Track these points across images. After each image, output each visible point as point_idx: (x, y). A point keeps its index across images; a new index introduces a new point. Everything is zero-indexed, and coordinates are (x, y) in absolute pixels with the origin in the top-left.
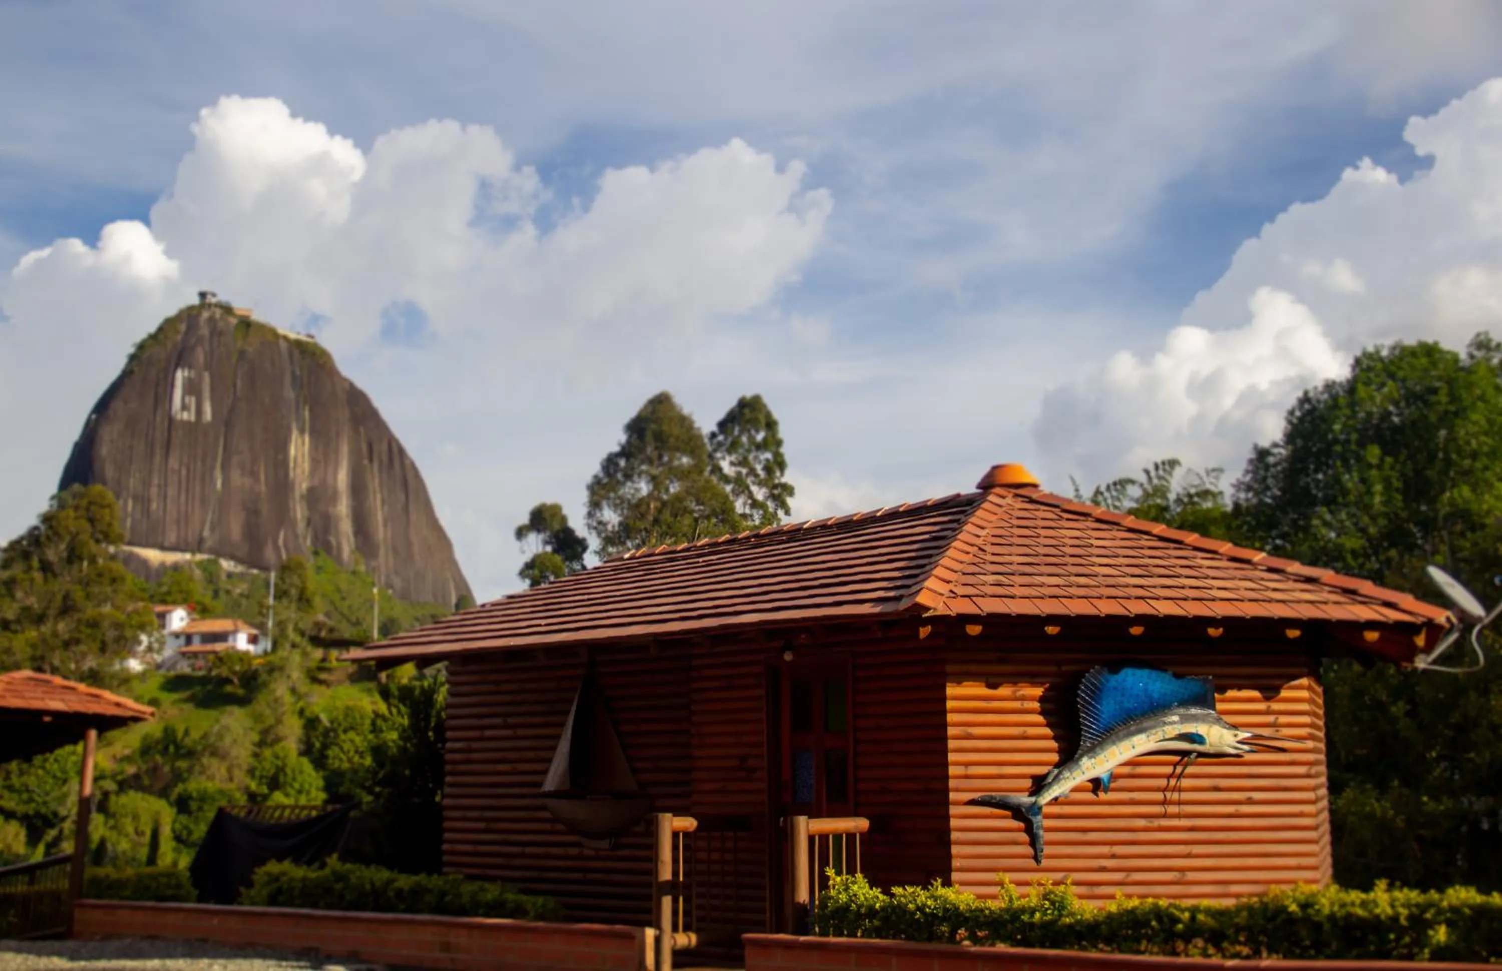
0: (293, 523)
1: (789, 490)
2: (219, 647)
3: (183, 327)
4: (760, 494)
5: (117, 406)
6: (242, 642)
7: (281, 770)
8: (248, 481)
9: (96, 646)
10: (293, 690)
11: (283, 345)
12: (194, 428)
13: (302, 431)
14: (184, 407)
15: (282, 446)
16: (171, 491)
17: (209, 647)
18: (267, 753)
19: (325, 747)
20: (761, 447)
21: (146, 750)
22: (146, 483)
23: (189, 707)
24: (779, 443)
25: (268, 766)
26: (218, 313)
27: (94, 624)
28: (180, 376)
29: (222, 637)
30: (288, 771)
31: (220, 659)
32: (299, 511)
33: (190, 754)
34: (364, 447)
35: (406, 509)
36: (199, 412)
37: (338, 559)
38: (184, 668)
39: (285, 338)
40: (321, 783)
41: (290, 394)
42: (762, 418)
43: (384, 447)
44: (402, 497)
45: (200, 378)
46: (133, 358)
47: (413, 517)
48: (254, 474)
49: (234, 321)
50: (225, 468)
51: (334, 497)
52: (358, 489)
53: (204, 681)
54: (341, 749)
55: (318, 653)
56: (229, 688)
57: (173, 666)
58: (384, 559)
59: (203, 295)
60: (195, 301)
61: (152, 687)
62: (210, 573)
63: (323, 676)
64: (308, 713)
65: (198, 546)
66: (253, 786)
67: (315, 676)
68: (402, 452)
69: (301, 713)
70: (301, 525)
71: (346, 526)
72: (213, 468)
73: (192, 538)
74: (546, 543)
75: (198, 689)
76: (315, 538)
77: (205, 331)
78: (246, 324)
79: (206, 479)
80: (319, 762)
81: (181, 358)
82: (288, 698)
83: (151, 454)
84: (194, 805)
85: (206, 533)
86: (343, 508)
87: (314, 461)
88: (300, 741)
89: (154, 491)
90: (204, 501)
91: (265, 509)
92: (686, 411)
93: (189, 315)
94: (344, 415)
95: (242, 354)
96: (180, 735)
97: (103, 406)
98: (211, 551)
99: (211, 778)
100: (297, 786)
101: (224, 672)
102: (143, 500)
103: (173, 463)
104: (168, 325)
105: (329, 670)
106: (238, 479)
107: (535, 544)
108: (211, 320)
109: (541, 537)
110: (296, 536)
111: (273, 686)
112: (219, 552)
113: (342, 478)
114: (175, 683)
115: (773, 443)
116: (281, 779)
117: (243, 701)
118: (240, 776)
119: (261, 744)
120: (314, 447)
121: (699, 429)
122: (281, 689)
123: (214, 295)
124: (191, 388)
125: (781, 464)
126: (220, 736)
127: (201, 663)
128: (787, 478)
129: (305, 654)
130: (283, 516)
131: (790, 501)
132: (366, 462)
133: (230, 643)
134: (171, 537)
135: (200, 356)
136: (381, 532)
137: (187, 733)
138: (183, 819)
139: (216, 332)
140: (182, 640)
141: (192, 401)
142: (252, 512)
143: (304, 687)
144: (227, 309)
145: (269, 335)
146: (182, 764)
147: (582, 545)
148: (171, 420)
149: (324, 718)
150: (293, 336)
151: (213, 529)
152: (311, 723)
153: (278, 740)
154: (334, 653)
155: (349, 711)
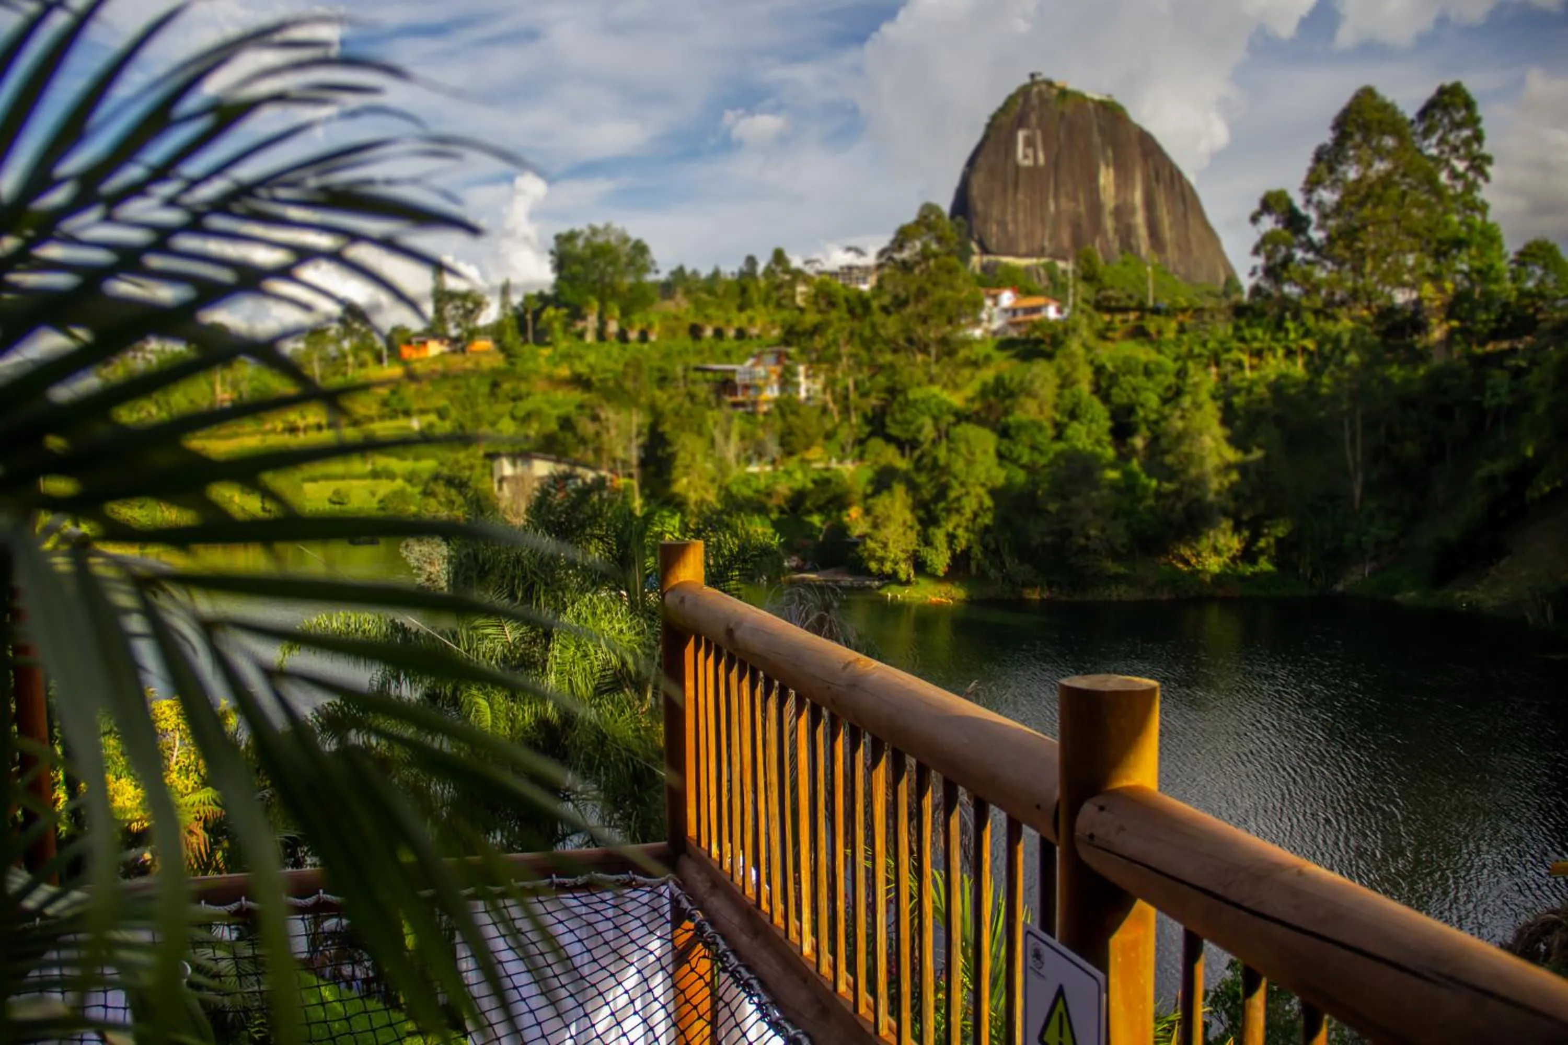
0: (1105, 233)
1: (1488, 160)
2: (1036, 317)
3: (1020, 100)
4: (1460, 166)
5: (981, 160)
6: (1051, 313)
7: (1077, 405)
8: (1071, 205)
9: (944, 319)
10: (1084, 345)
11: (1091, 105)
12: (1033, 171)
13: (1107, 165)
14: (1026, 156)
15: (1094, 178)
16: (1021, 216)
17: (1028, 318)
18: (1067, 393)
19: (1110, 387)
20: (1458, 126)
21: (984, 393)
22: (1003, 212)
23: (1015, 361)
24: (1477, 121)
25: (1068, 402)
26: (1044, 87)
27: (941, 304)
28: (1021, 135)
29: (1036, 310)
30: (1083, 405)
31: (1036, 326)
32: (1109, 223)
33: (1011, 395)
34: (1152, 174)
35: (1185, 216)
36: (1036, 158)
37: (1138, 254)
38: (1014, 333)
39: (1092, 100)
40: (1107, 414)
41: (1097, 139)
42: (1458, 100)
43: (1167, 172)
44: (1181, 207)
45: (1034, 135)
46: (989, 126)
47: (1191, 221)
48: (1076, 200)
49: (1055, 92)
50: (1056, 197)
51: (1133, 212)
52: (1150, 204)
53: (1026, 342)
54: (1121, 389)
55: (1107, 317)
56: (1043, 347)
57: (1005, 333)
58: (1171, 253)
59: (1032, 76)
60: (1027, 80)
61: (989, 348)
62: (1051, 271)
63: (1110, 334)
64: (1097, 362)
65: (1041, 253)
66: (1058, 417)
67: (1102, 336)
68: (1180, 175)
69: (1091, 362)
70: (1111, 234)
71: (1142, 231)
72: (1047, 198)
73: (1036, 246)
74: (1277, 222)
75: (1020, 348)
76: (1122, 242)
77: (1035, 101)
78: (1064, 93)
79: (1044, 205)
80: (1106, 398)
81: (1021, 122)
82: (1081, 351)
83: (1005, 191)
84: (1013, 432)
85: (1046, 243)
86: (1140, 219)
87: (1118, 187)
88: (1091, 383)
89: (1009, 218)
90: (1043, 221)
91: (1085, 223)
92: (1389, 99)
93: (1024, 91)
94: (1136, 151)
95: (1062, 115)
96: (1007, 382)
97: (972, 162)
98: (1051, 256)
99: (1027, 412)
100: (1089, 416)
101: (1037, 334)
102: (1002, 224)
103: (1020, 196)
104: (1011, 100)
105: (1114, 330)
106: (1065, 204)
107: (1268, 223)
108: (1040, 93)
109: (1273, 218)
110: (1107, 241)
111: (1068, 343)
112: (1056, 256)
113: (1138, 197)
114: (1006, 345)
115: (1473, 121)
116: (1078, 411)
117: (1049, 357)
118: (1049, 411)
119: (1062, 386)
120: (1117, 176)
121: (1402, 113)
122: (1074, 345)
123: (1040, 74)
124: (1029, 143)
125: (1478, 137)
126: (1032, 382)
127: (1023, 329)
128: (1487, 148)
129: (1090, 318)
130: (1097, 227)
131: (1489, 170)
132: (1154, 184)
133: (1043, 314)
134: (1023, 248)
135: (1033, 119)
136: (1167, 234)
137: (1012, 379)
138: (1006, 442)
139: (1044, 101)
140: (1010, 314)
141: (1030, 152)
142: (1076, 227)
143: (1092, 341)
144: (1050, 84)
145: (1079, 99)
146: (1008, 402)
147: (1306, 220)
148: (1017, 167)
149: (1110, 366)
150: (1097, 97)
151: (1050, 240)
152: (1099, 370)
153: (1074, 383)
154: (1118, 317)
155: (1127, 360)
